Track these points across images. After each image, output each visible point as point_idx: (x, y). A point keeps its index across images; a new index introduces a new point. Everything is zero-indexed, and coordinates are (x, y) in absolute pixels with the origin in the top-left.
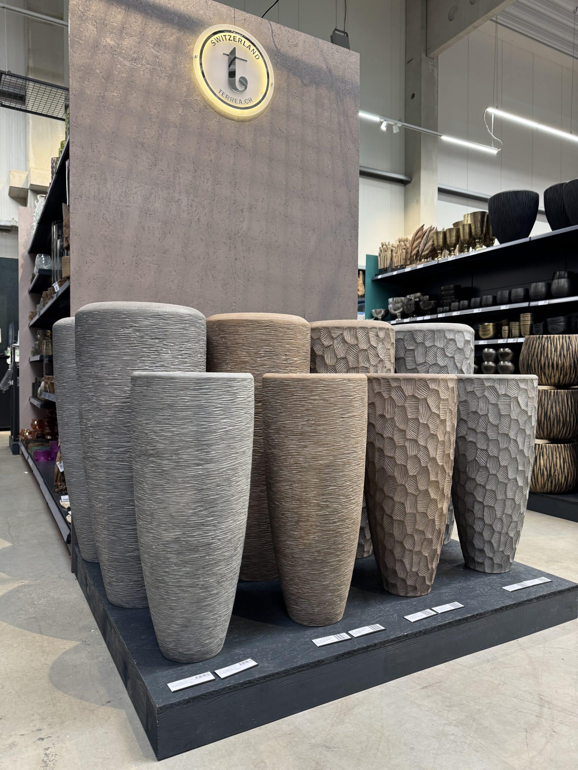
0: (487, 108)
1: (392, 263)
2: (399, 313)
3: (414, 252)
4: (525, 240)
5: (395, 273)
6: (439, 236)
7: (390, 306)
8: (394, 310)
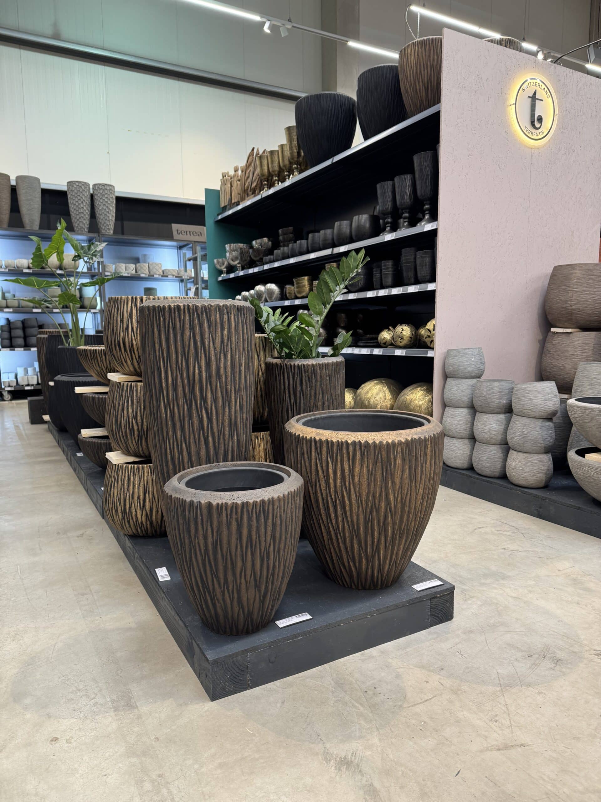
0: (410, 5)
1: (231, 199)
2: (239, 263)
3: (247, 184)
4: (328, 163)
5: (230, 212)
6: (263, 161)
7: (228, 254)
8: (233, 260)
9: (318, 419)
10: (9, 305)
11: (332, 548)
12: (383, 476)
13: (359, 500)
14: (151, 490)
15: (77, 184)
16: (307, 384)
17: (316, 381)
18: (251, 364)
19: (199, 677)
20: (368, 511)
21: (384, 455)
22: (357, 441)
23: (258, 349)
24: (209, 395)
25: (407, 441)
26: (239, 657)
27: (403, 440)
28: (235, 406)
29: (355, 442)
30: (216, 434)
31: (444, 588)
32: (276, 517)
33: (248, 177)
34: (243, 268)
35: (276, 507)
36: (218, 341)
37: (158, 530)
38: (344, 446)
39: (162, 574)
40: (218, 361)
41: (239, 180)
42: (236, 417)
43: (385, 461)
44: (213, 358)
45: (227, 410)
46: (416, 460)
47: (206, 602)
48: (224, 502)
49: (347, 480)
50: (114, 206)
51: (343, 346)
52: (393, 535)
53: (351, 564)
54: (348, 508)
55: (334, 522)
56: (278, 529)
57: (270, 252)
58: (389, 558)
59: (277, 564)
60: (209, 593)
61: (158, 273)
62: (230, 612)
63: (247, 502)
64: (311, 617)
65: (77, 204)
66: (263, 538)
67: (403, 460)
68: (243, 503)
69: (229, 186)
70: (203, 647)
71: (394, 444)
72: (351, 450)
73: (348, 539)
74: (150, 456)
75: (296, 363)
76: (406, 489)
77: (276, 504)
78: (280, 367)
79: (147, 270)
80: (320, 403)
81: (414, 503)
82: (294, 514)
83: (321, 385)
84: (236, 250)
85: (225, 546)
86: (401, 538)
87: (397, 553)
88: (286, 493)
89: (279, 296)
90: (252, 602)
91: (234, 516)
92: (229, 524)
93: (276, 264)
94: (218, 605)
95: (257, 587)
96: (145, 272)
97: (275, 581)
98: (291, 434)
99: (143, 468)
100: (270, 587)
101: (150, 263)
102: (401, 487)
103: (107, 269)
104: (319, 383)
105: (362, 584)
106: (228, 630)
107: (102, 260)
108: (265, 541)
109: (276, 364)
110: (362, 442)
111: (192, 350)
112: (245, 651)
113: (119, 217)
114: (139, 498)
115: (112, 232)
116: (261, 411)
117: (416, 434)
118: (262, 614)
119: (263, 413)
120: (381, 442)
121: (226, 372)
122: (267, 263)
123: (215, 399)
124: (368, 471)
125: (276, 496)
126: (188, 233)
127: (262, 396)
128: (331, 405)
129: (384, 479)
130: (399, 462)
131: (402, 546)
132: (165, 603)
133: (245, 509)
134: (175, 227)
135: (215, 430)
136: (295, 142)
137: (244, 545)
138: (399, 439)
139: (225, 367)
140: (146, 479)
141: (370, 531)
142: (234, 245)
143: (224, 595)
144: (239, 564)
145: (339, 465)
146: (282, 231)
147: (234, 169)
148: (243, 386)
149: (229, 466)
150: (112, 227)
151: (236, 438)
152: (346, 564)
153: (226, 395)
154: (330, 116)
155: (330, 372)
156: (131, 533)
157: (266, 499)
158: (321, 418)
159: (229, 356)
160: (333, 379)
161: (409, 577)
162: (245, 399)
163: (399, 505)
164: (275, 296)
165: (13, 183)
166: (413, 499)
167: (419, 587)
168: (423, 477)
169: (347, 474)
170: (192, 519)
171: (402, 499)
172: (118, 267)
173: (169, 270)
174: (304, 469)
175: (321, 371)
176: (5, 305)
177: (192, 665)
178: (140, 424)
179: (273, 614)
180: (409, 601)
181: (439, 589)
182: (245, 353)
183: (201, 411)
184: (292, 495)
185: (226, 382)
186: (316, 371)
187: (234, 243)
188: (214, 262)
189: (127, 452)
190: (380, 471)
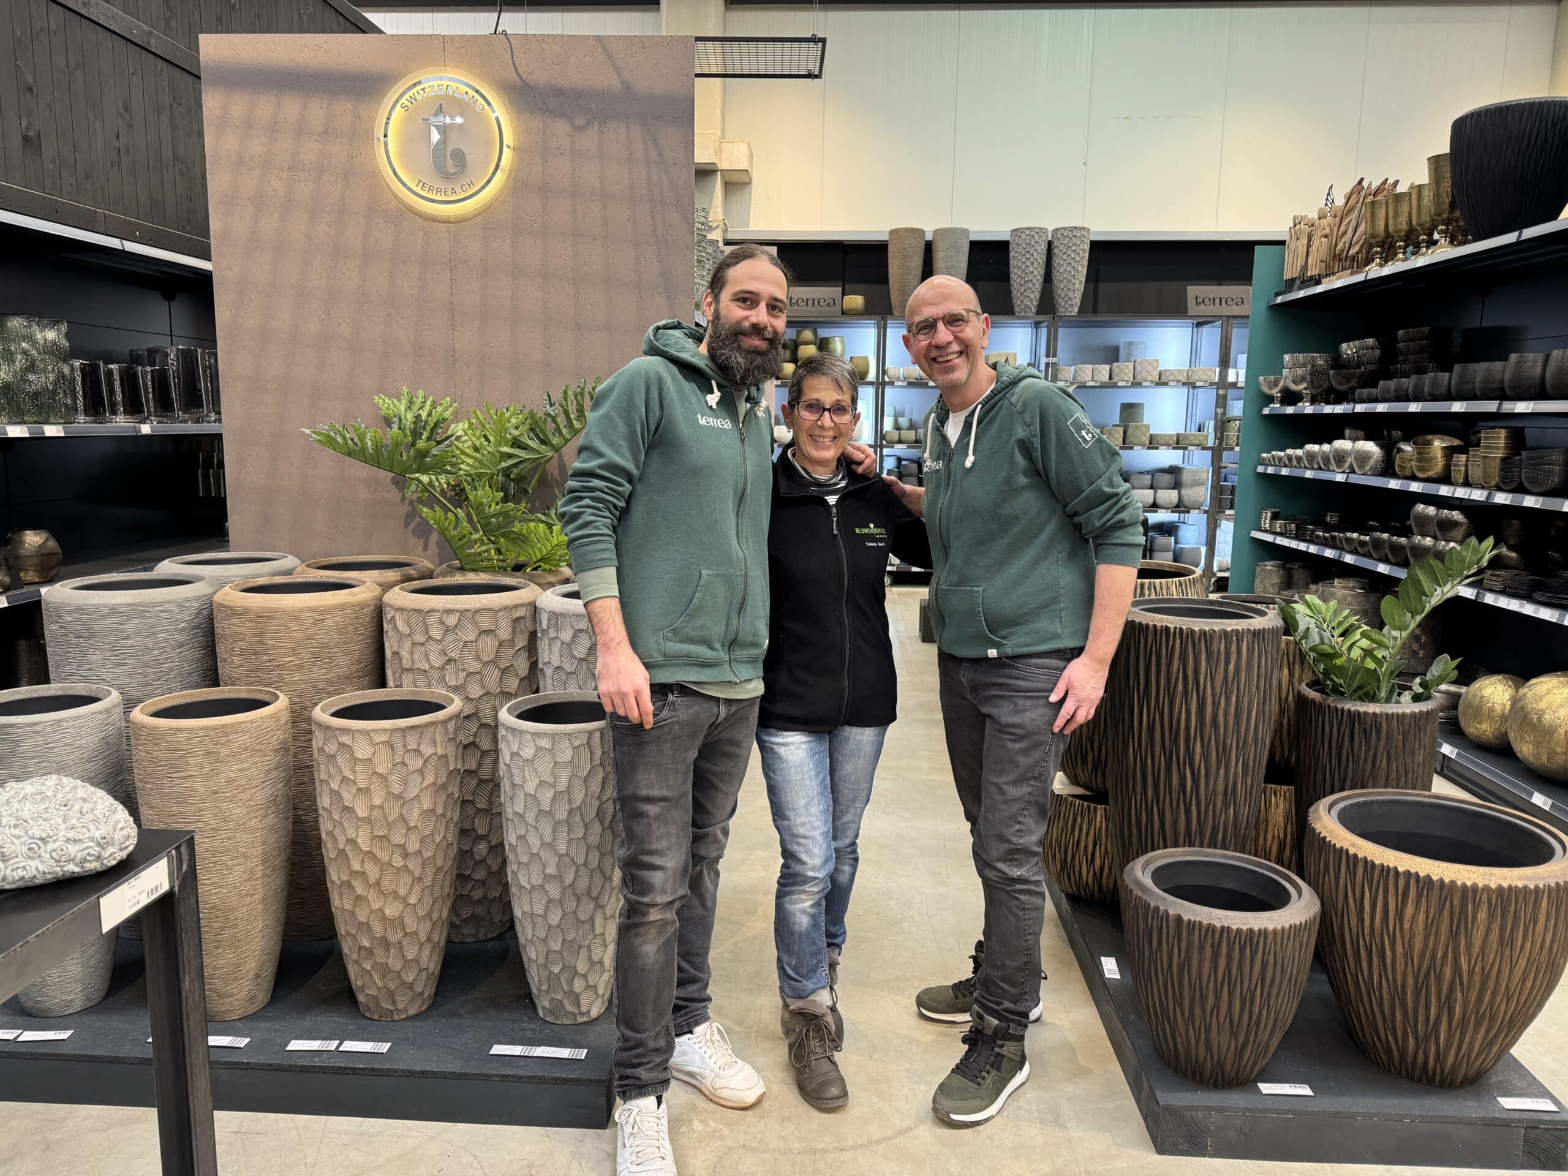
1: (1305, 268)
2: (1306, 389)
3: (1340, 245)
4: (1510, 238)
5: (1301, 294)
6: (1377, 210)
7: (1285, 372)
8: (1294, 382)
9: (1372, 802)
10: (903, 438)
11: (1361, 1008)
12: (1451, 931)
13: (1408, 955)
14: (1103, 842)
15: (1027, 232)
16: (1361, 742)
17: (1379, 739)
18: (1267, 708)
19: (1145, 1119)
20: (1423, 973)
21: (1456, 902)
22: (1413, 871)
23: (1291, 658)
24: (1198, 749)
25: (1500, 888)
26: (1200, 1113)
27: (1493, 886)
28: (1236, 767)
29: (1409, 872)
30: (1203, 802)
31: (1557, 1117)
32: (1269, 953)
33: (1345, 233)
34: (1313, 401)
35: (1269, 941)
36: (1219, 677)
37: (1109, 898)
38: (1392, 874)
39: (1110, 967)
40: (1216, 705)
41: (1326, 236)
42: (1235, 782)
43: (1457, 910)
44: (1209, 700)
45: (1222, 771)
46: (1516, 917)
47: (1164, 1031)
48: (1198, 919)
49: (1391, 922)
50: (1086, 263)
51: (1441, 680)
52: (1464, 1017)
53: (1391, 1038)
54: (1388, 961)
55: (1366, 973)
56: (1270, 970)
57: (1370, 380)
58: (1454, 1048)
59: (1265, 1012)
60: (1169, 1021)
61: (1150, 378)
62: (1194, 1055)
63: (1228, 927)
64: (1311, 1094)
65: (1023, 267)
66: (1247, 977)
67: (1491, 917)
68: (1223, 927)
69: (1305, 242)
70: (1154, 1084)
71: (1475, 888)
72: (1401, 882)
73: (1386, 1003)
74: (1106, 793)
75: (1346, 707)
76: (1491, 958)
77: (1270, 938)
78: (1319, 707)
79: (1131, 375)
80: (1382, 774)
81: (1506, 979)
82: (1297, 954)
83: (1387, 745)
84: (1303, 365)
85: (1194, 974)
86: (1478, 1024)
87: (1471, 1044)
88: (1287, 926)
89: (1380, 465)
90: (1225, 1049)
91: (1209, 940)
92: (1201, 948)
93: (1381, 408)
94: (1179, 1039)
95: (1234, 1032)
96: (1126, 378)
97: (1260, 1033)
98: (1314, 830)
99: (1095, 809)
100: (1252, 1039)
101: (1139, 360)
102: (1483, 951)
103: (1060, 376)
104: (1383, 742)
105: (1407, 1070)
106: (1189, 1073)
107: (1054, 360)
108: (1250, 980)
109: (1313, 701)
110: (1421, 875)
111: (1180, 687)
112: (1208, 1109)
113: (1093, 277)
114: (1086, 848)
115: (1076, 310)
116: (1286, 753)
117: (1520, 879)
118: (1238, 1068)
119: (1289, 757)
120: (1453, 882)
121: (1226, 721)
122: (1362, 401)
123: (1206, 755)
124: (1427, 918)
125: (1270, 927)
126: (1217, 301)
127: (1289, 731)
128: (1403, 779)
129: (1454, 936)
130: (1482, 915)
131: (1480, 1036)
132: (1109, 1009)
133: (1225, 935)
134: (1194, 291)
135: (1203, 797)
136: (1447, 185)
137: (1220, 979)
138: (1486, 882)
139: (1226, 714)
140: (1098, 825)
141: (1422, 1002)
142: (1301, 357)
143: (1187, 1030)
144: (1211, 999)
145: (1380, 898)
146: (1405, 334)
147: (1319, 212)
148: (1250, 740)
149: (1214, 855)
150: (1077, 301)
151: (1232, 810)
152: (1383, 1036)
153: (1224, 752)
154: (1525, 146)
155: (1406, 727)
156: (1070, 892)
157: (1256, 929)
158: (1377, 802)
159: (1234, 699)
160: (1411, 738)
161: (1501, 1082)
162: (1252, 757)
163: (1477, 978)
164: (1372, 462)
165: (929, 237)
166: (1506, 972)
167: (1508, 1103)
168: (1528, 945)
169: (1392, 914)
170: (1155, 928)
171: (1483, 969)
172: (1080, 372)
173: (1171, 372)
174: (1326, 887)
175: (1389, 725)
176: (896, 438)
177: (1138, 1101)
178: (1096, 751)
179: (1255, 1073)
180: (1484, 1119)
181: (1547, 1117)
182: (1259, 693)
183: (1185, 769)
184: (1296, 929)
185: (1225, 734)
186: (1380, 724)
187: (1299, 352)
188: (1257, 380)
189: (1074, 780)
190: (1446, 922)
